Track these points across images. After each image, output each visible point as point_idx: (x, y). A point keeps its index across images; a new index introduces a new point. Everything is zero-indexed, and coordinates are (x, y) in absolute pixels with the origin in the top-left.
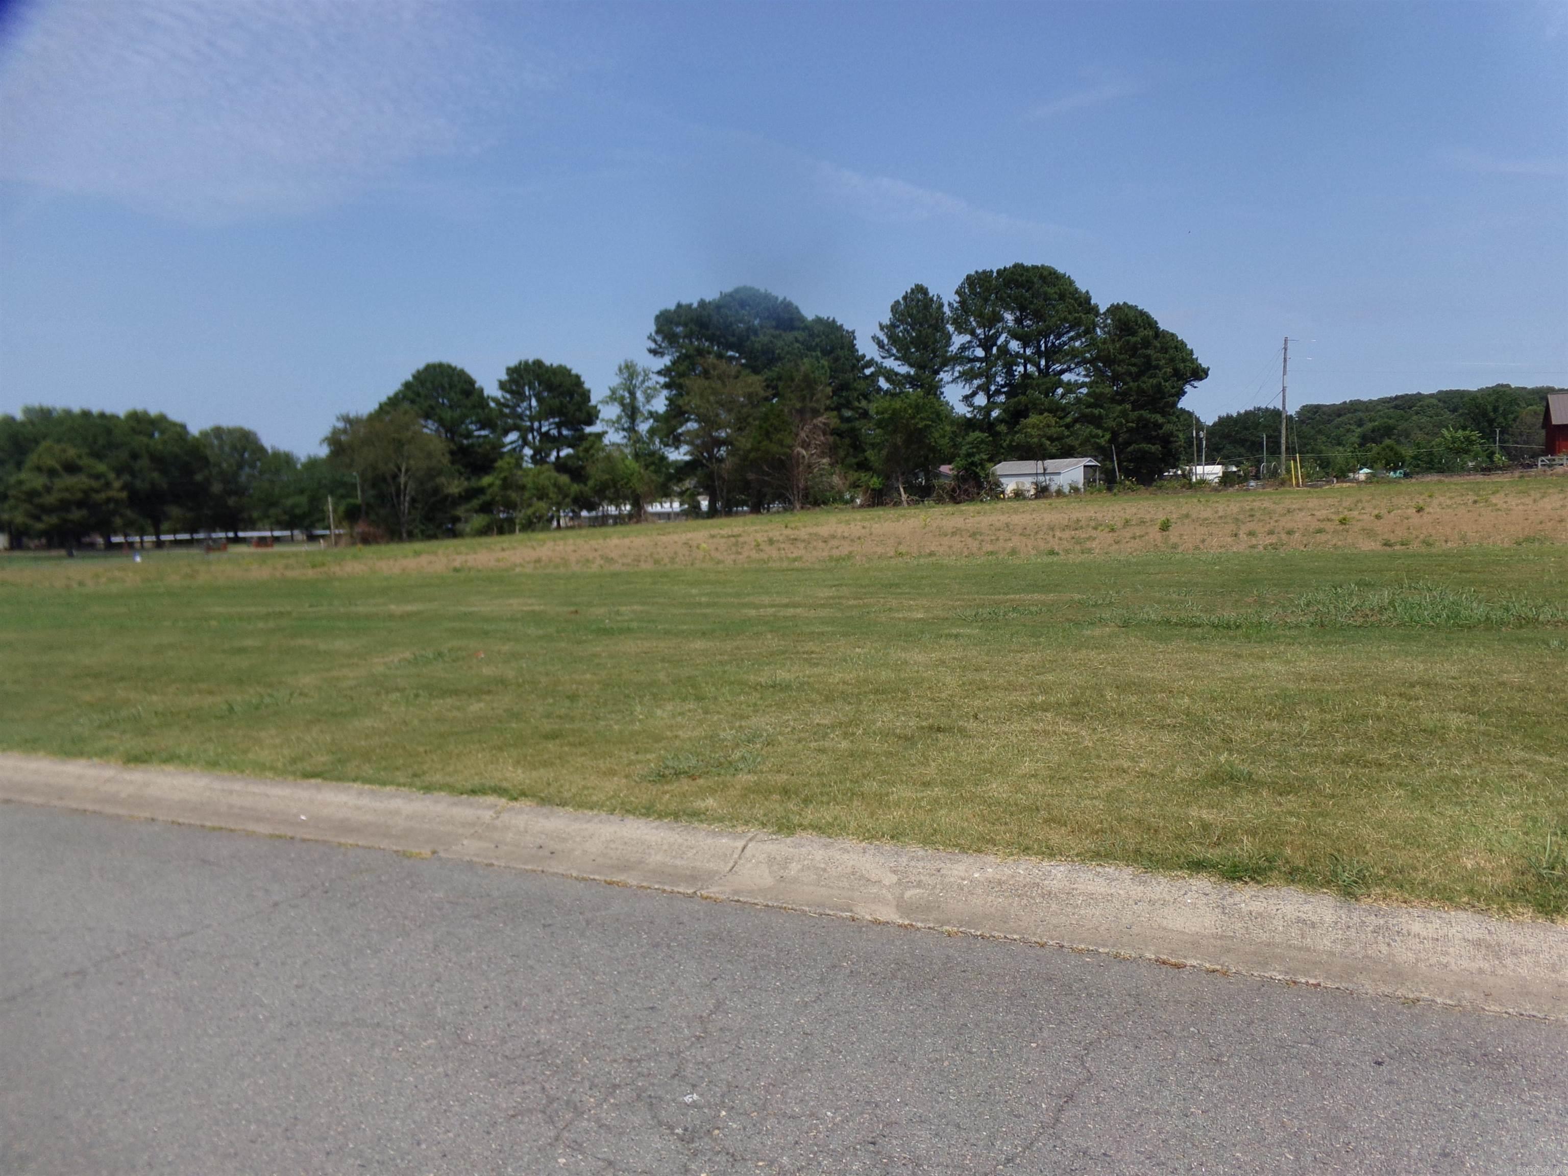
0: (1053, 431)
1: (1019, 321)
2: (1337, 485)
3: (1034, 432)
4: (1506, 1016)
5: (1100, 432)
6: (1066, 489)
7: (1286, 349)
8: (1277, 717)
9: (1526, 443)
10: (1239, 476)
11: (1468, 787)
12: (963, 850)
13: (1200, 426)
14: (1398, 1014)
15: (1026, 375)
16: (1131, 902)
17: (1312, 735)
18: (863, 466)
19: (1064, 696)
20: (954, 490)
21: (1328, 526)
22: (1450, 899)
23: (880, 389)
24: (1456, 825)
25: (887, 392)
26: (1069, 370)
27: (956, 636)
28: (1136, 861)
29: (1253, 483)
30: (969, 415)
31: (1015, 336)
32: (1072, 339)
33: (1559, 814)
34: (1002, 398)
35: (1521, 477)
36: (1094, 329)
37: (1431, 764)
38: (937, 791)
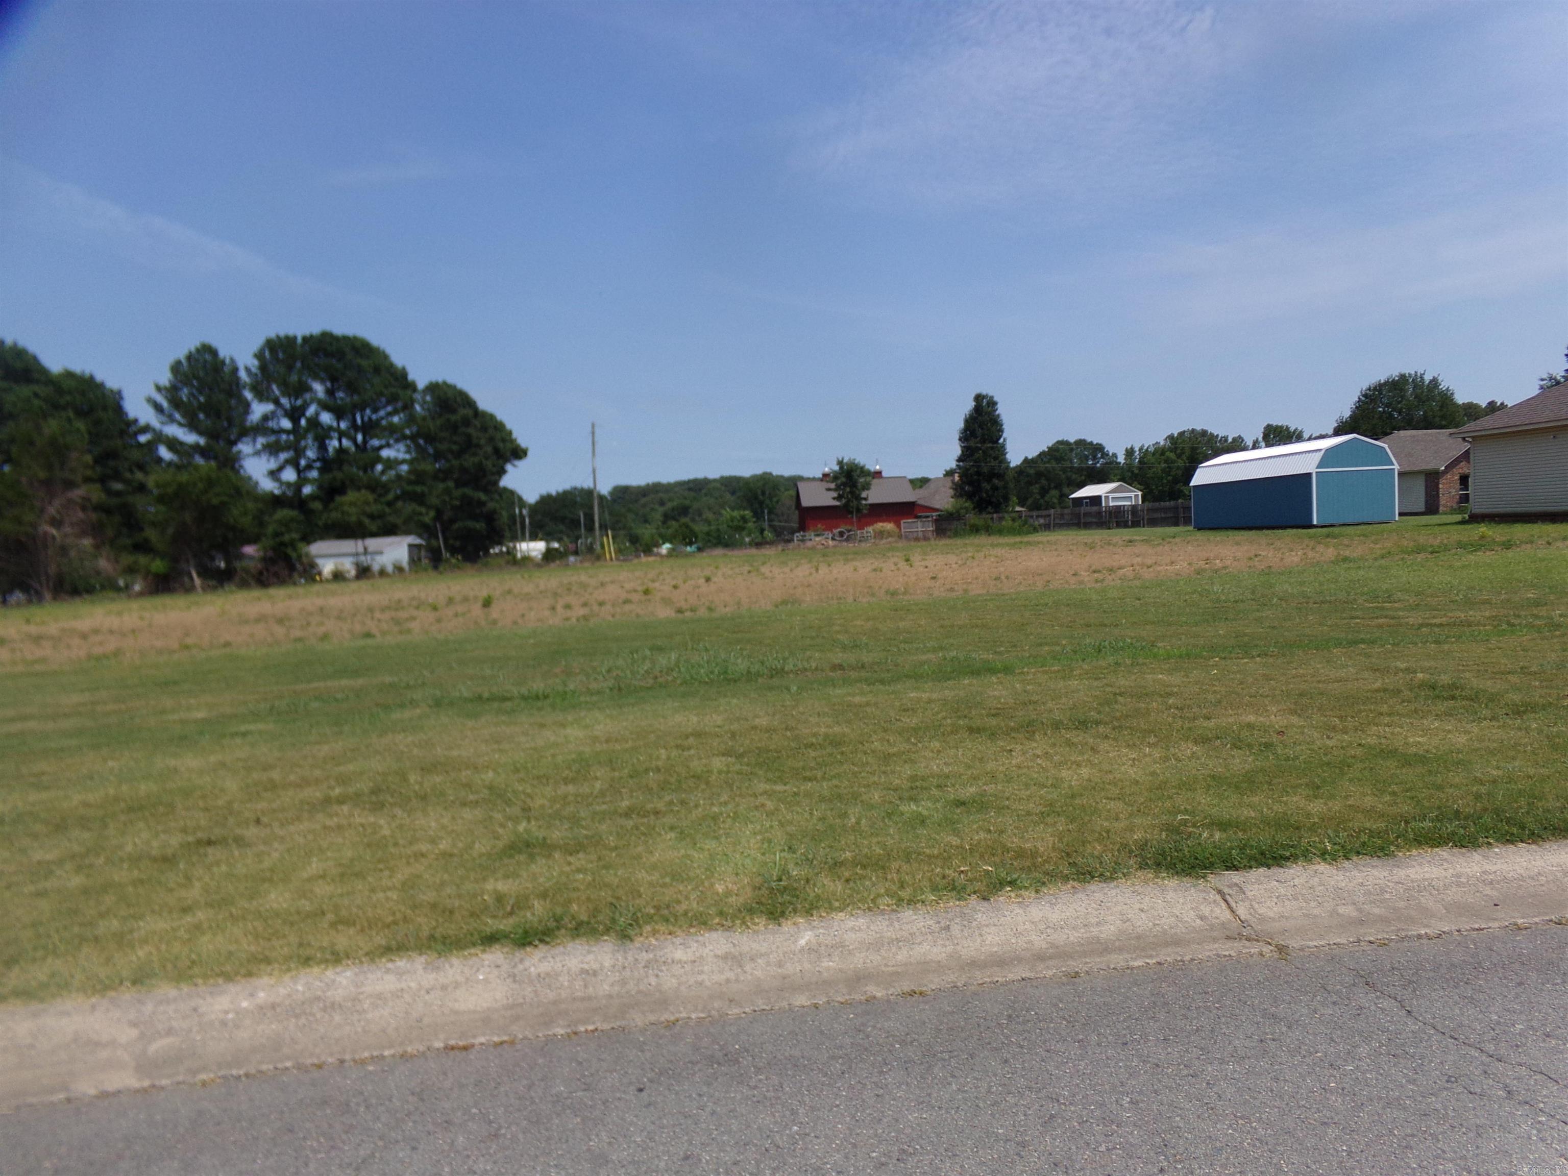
0: (374, 508)
1: (330, 392)
2: (644, 559)
3: (353, 510)
4: (743, 1015)
5: (423, 510)
6: (390, 569)
7: (593, 433)
8: (573, 781)
9: (786, 522)
10: (561, 552)
11: (723, 822)
12: (229, 978)
13: (522, 503)
14: (661, 1038)
15: (341, 451)
16: (423, 992)
17: (602, 793)
18: (143, 547)
19: (363, 786)
20: (261, 573)
21: (635, 597)
22: (705, 923)
23: (160, 460)
24: (712, 857)
25: (170, 464)
26: (388, 445)
27: (244, 734)
28: (430, 948)
29: (572, 559)
30: (277, 492)
31: (325, 407)
32: (390, 414)
33: (787, 834)
34: (314, 474)
35: (783, 550)
36: (412, 404)
37: (697, 806)
38: (201, 915)
